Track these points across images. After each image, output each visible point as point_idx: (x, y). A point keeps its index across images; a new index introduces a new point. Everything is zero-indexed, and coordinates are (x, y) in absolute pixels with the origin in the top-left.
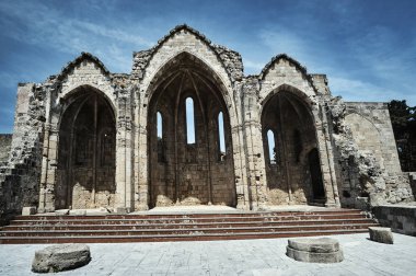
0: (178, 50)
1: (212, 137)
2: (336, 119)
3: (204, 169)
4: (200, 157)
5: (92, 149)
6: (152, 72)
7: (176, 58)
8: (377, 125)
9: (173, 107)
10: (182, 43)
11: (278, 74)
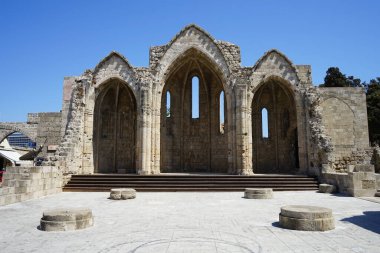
0: (188, 46)
1: (213, 113)
2: (311, 106)
3: (205, 141)
4: (202, 130)
5: (113, 124)
6: (165, 65)
7: (186, 52)
8: (353, 108)
9: (181, 86)
10: (190, 40)
11: (269, 66)
